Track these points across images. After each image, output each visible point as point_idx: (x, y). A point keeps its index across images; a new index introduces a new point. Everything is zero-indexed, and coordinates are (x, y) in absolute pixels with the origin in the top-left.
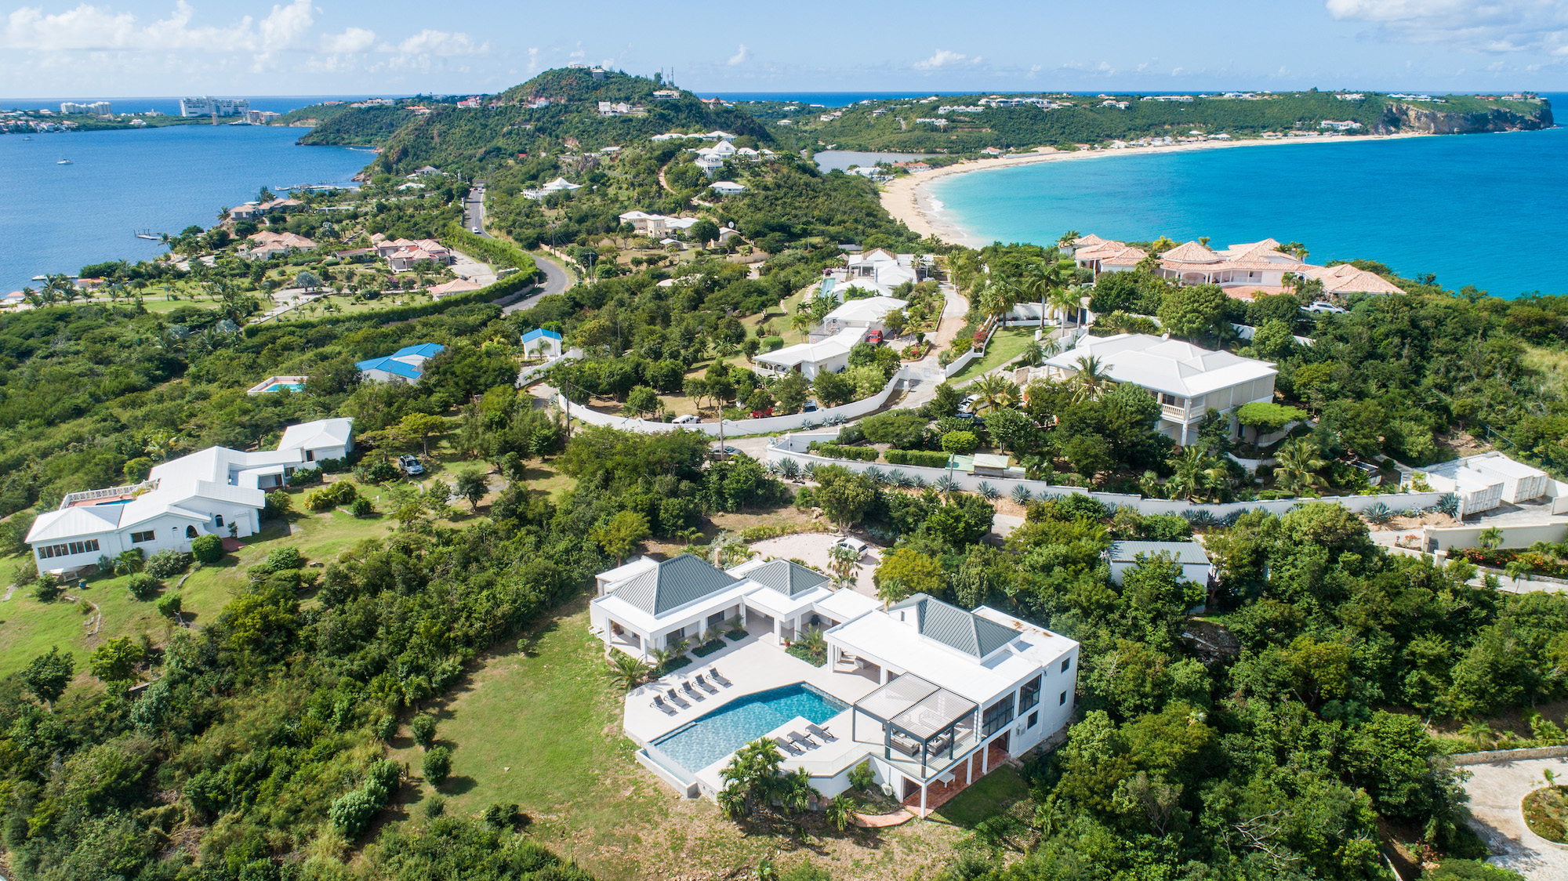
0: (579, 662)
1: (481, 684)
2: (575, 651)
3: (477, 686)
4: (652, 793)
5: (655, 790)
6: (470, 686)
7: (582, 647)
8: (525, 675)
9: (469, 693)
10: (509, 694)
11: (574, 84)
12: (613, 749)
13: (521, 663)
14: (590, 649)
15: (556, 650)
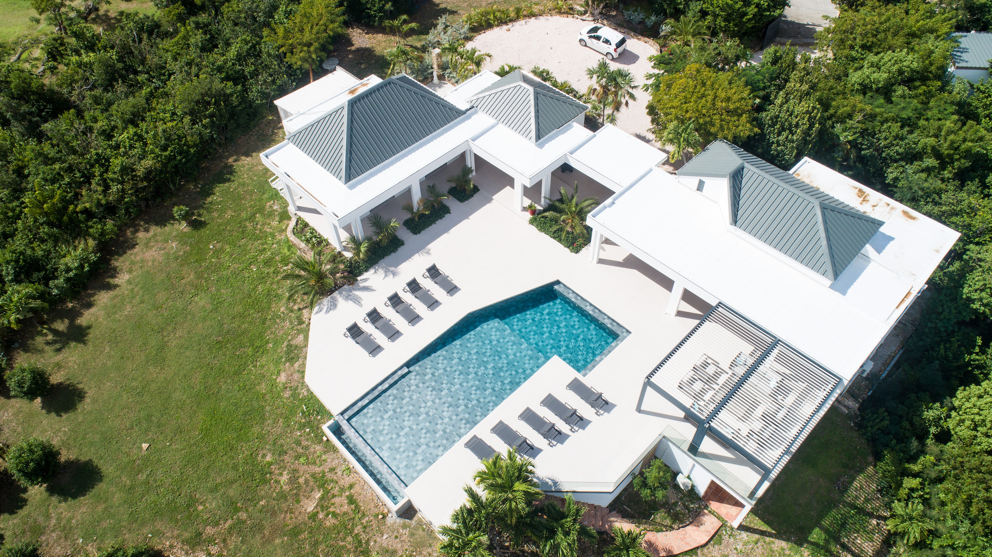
0: (257, 239)
1: (126, 277)
2: (252, 218)
3: (122, 279)
4: (346, 508)
5: (351, 500)
6: (112, 281)
7: (261, 210)
8: (184, 260)
9: (111, 293)
10: (161, 296)
12: (293, 412)
13: (181, 238)
14: (271, 214)
15: (229, 214)
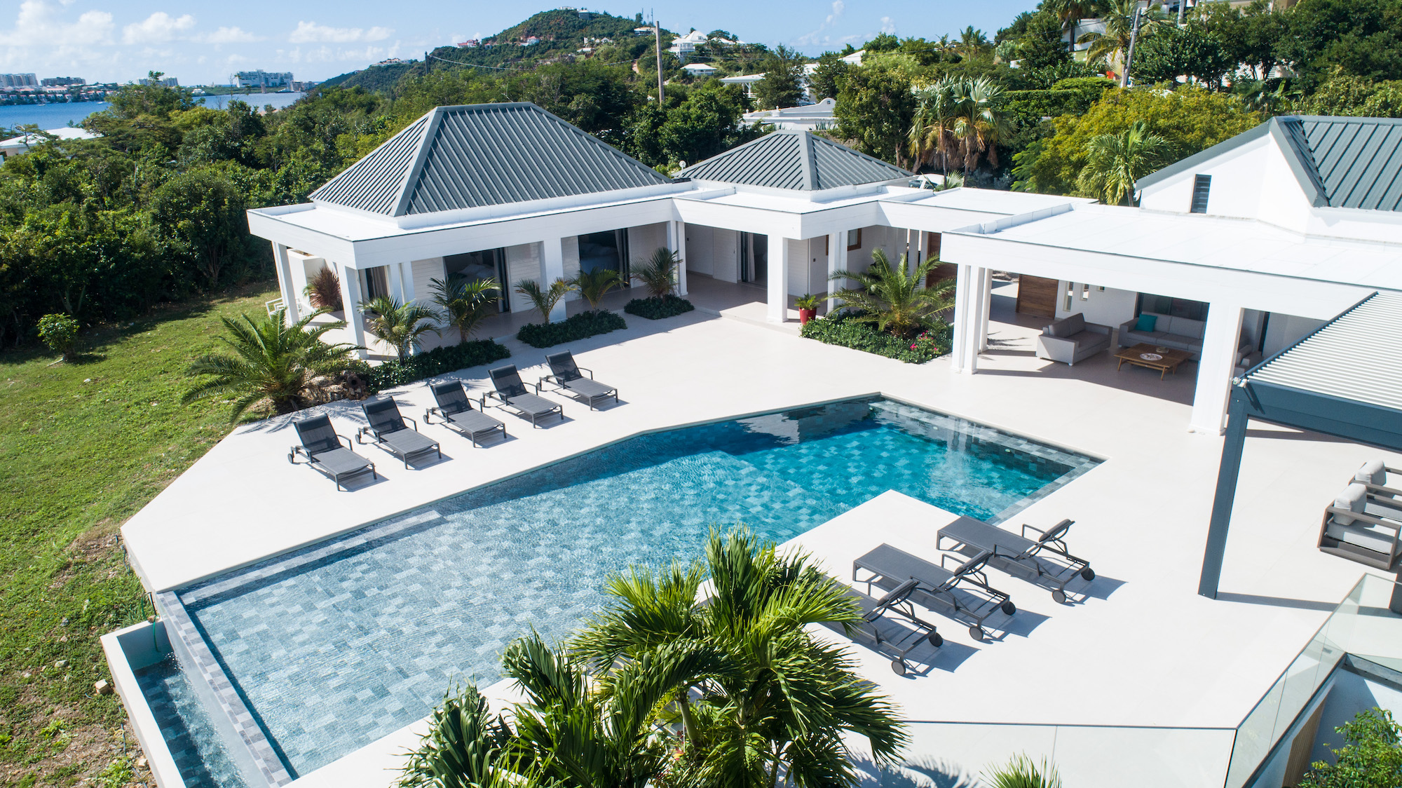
11: (562, 23)
15: (159, 349)
